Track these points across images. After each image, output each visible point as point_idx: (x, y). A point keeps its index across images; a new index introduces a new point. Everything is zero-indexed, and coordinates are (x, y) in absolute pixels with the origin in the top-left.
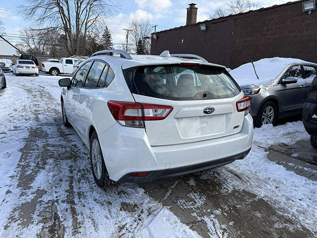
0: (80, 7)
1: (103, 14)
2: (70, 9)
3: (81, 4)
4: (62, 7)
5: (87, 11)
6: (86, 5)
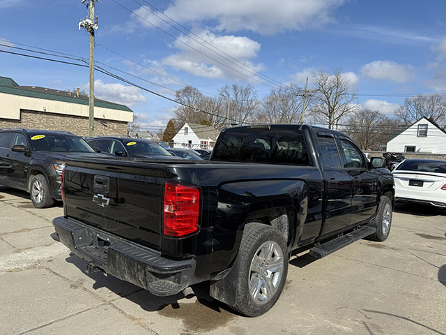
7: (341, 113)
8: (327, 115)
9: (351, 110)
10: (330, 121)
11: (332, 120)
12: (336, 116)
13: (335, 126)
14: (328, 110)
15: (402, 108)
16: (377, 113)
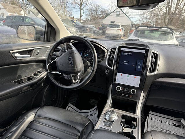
7: (85, 5)
8: (79, 5)
9: (90, 4)
10: (81, 8)
11: (82, 8)
12: (83, 6)
13: (83, 12)
14: (80, 3)
15: (110, 5)
16: (100, 6)
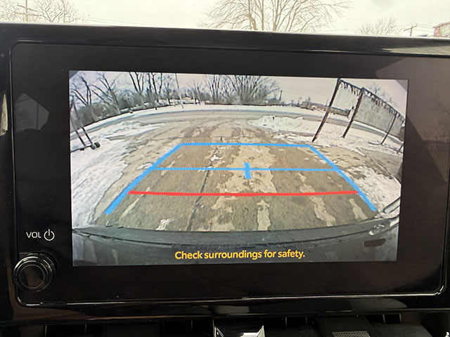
0: (280, 14)
1: (314, 20)
2: (265, 19)
3: (281, 10)
4: (254, 20)
5: (290, 18)
6: (289, 10)
